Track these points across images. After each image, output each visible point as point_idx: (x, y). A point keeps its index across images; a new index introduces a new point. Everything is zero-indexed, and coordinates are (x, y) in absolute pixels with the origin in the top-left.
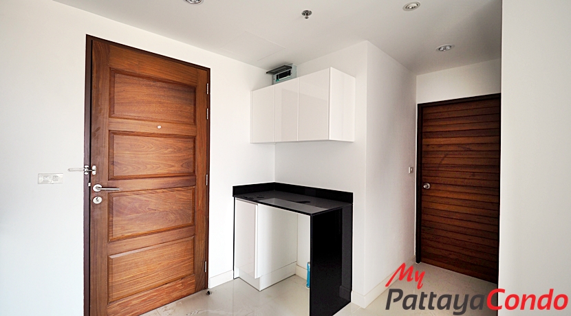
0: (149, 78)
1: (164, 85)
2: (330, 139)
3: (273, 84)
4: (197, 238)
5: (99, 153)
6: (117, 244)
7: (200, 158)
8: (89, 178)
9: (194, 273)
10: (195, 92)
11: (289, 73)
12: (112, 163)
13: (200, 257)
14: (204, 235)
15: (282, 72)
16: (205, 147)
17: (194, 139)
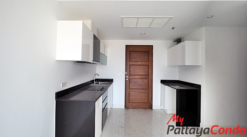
0: (138, 51)
1: (141, 52)
2: (186, 65)
3: (177, 45)
4: (149, 93)
5: (127, 69)
6: (131, 90)
7: (150, 71)
8: (126, 75)
9: (148, 103)
10: (149, 53)
11: (181, 41)
12: (130, 72)
13: (150, 99)
14: (151, 93)
15: (179, 41)
16: (151, 68)
17: (148, 65)
